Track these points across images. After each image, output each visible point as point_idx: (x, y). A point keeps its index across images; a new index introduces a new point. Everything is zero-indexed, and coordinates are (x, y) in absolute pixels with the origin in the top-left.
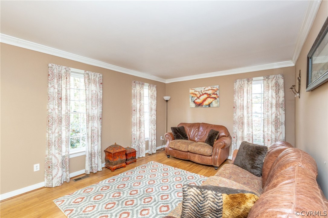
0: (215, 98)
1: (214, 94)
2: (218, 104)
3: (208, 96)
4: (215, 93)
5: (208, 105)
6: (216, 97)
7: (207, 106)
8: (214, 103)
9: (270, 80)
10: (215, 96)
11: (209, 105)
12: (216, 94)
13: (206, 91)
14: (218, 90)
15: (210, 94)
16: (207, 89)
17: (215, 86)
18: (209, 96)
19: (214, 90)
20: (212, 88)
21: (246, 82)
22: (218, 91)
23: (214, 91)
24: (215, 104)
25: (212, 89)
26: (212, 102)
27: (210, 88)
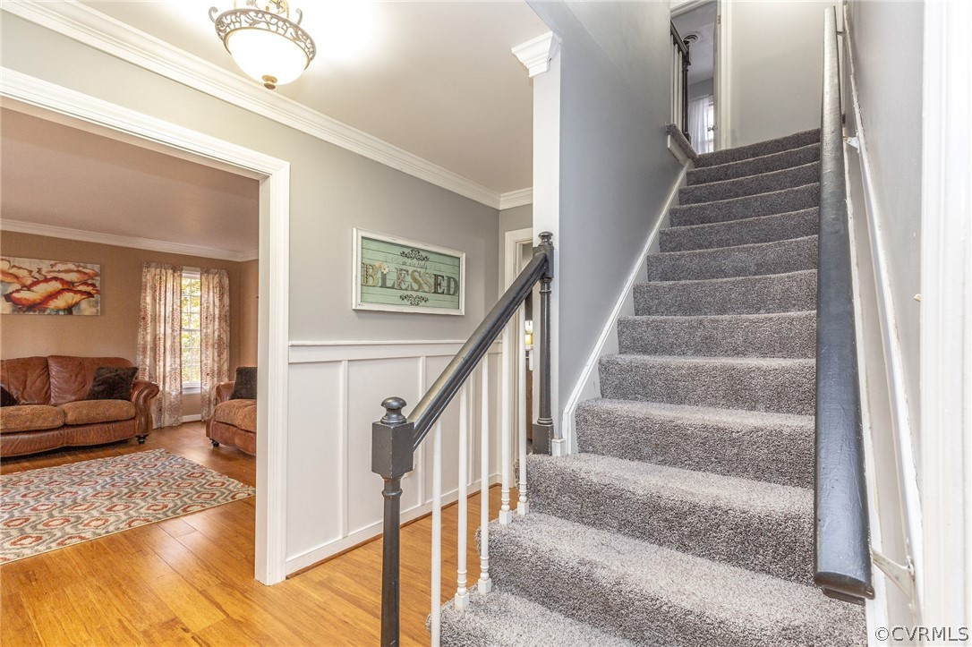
0: (90, 295)
1: (85, 283)
2: (99, 308)
3: (66, 287)
4: (90, 282)
5: (64, 310)
6: (93, 292)
7: (61, 313)
8: (84, 305)
9: (211, 276)
10: (89, 289)
11: (69, 310)
12: (93, 285)
13: (59, 271)
14: (96, 275)
15: (72, 283)
16: (61, 267)
17: (89, 266)
18: (69, 287)
19: (85, 273)
20: (80, 269)
21: (170, 272)
22: (98, 278)
23: (86, 277)
24: (86, 308)
25: (78, 271)
26: (77, 304)
27: (71, 266)
